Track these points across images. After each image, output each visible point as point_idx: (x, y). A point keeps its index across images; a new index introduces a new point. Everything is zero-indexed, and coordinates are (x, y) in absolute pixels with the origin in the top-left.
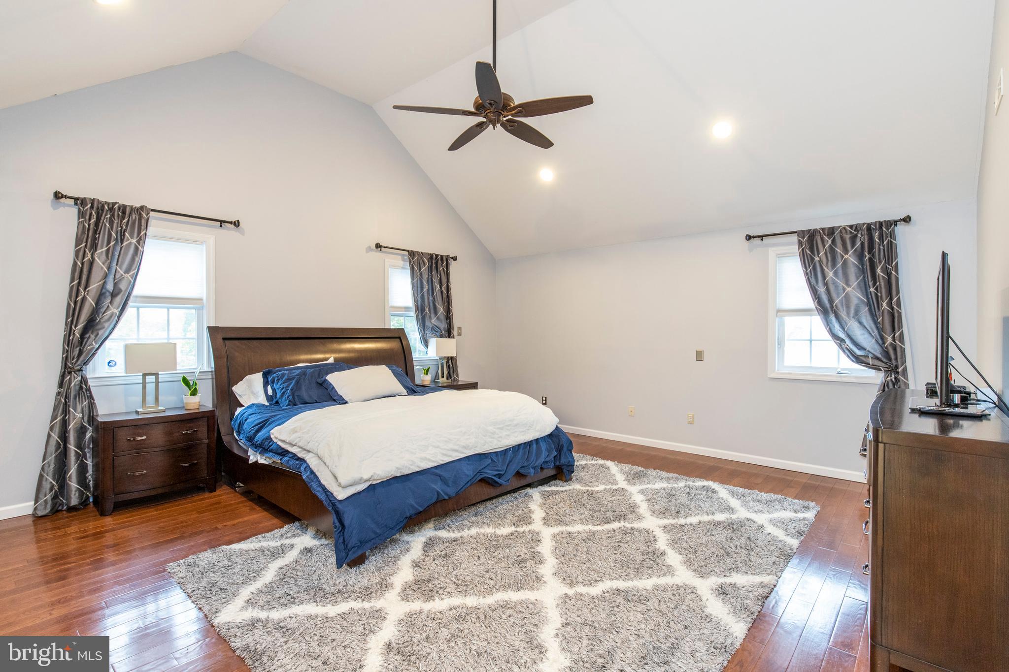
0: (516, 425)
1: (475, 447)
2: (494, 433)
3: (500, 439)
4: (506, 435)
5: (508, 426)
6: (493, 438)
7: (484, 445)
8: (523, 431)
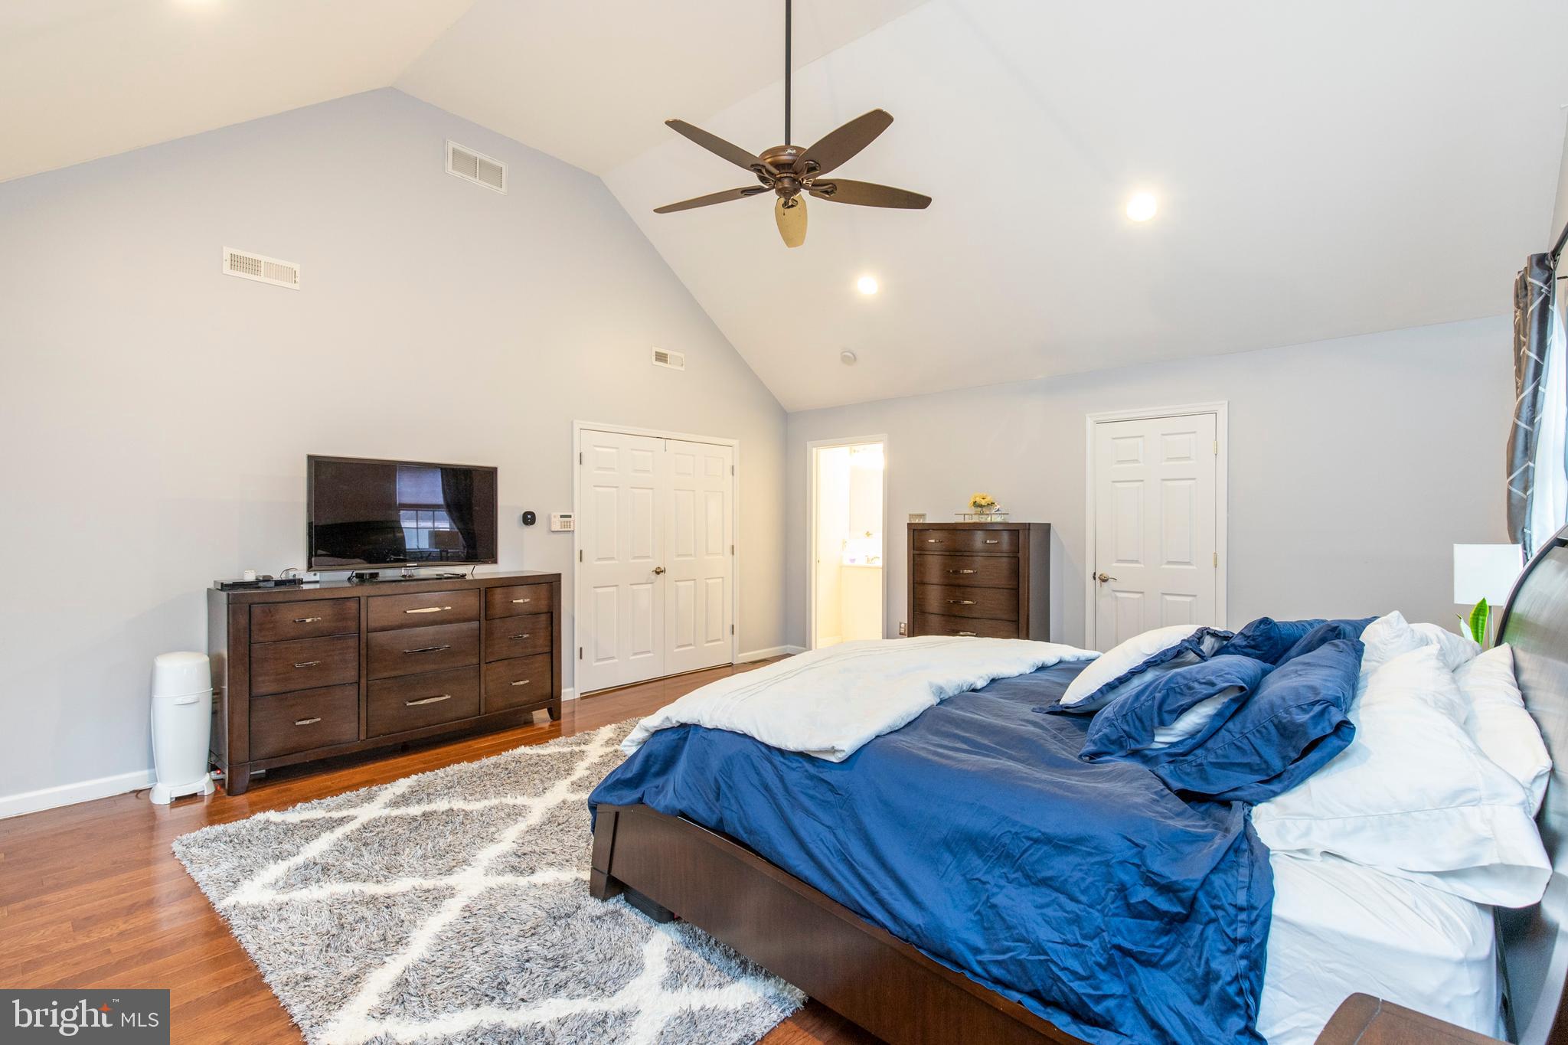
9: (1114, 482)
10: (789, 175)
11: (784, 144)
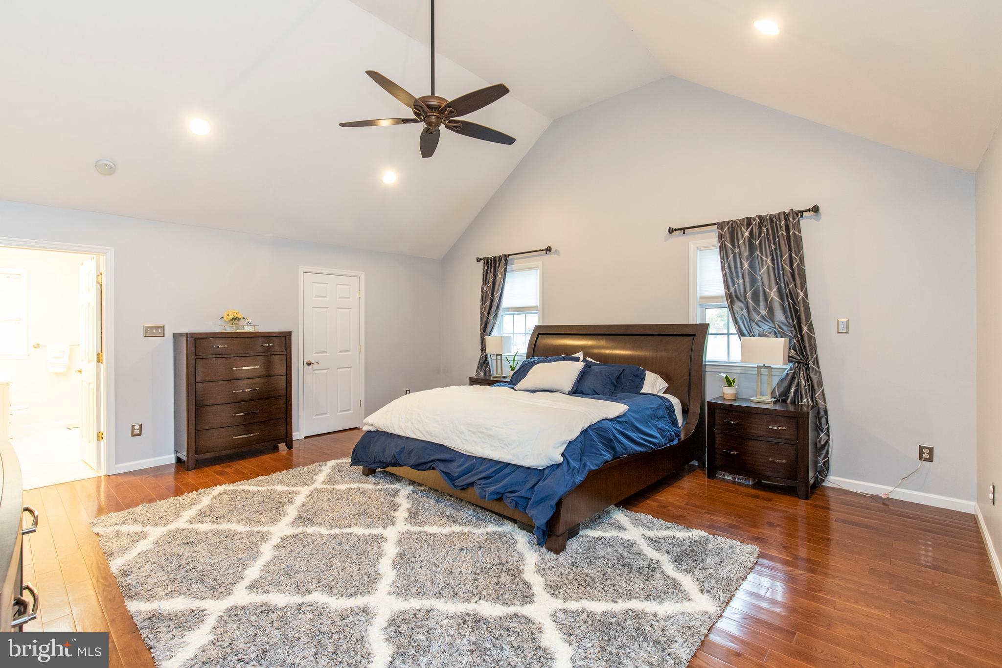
0: (490, 436)
1: (436, 437)
2: (463, 433)
3: (464, 442)
4: (473, 441)
5: (482, 433)
6: (459, 437)
7: (446, 439)
8: (494, 446)
9: (313, 307)
10: (435, 114)
11: (431, 95)
